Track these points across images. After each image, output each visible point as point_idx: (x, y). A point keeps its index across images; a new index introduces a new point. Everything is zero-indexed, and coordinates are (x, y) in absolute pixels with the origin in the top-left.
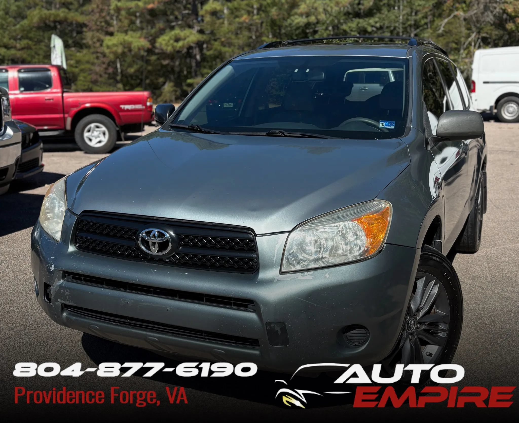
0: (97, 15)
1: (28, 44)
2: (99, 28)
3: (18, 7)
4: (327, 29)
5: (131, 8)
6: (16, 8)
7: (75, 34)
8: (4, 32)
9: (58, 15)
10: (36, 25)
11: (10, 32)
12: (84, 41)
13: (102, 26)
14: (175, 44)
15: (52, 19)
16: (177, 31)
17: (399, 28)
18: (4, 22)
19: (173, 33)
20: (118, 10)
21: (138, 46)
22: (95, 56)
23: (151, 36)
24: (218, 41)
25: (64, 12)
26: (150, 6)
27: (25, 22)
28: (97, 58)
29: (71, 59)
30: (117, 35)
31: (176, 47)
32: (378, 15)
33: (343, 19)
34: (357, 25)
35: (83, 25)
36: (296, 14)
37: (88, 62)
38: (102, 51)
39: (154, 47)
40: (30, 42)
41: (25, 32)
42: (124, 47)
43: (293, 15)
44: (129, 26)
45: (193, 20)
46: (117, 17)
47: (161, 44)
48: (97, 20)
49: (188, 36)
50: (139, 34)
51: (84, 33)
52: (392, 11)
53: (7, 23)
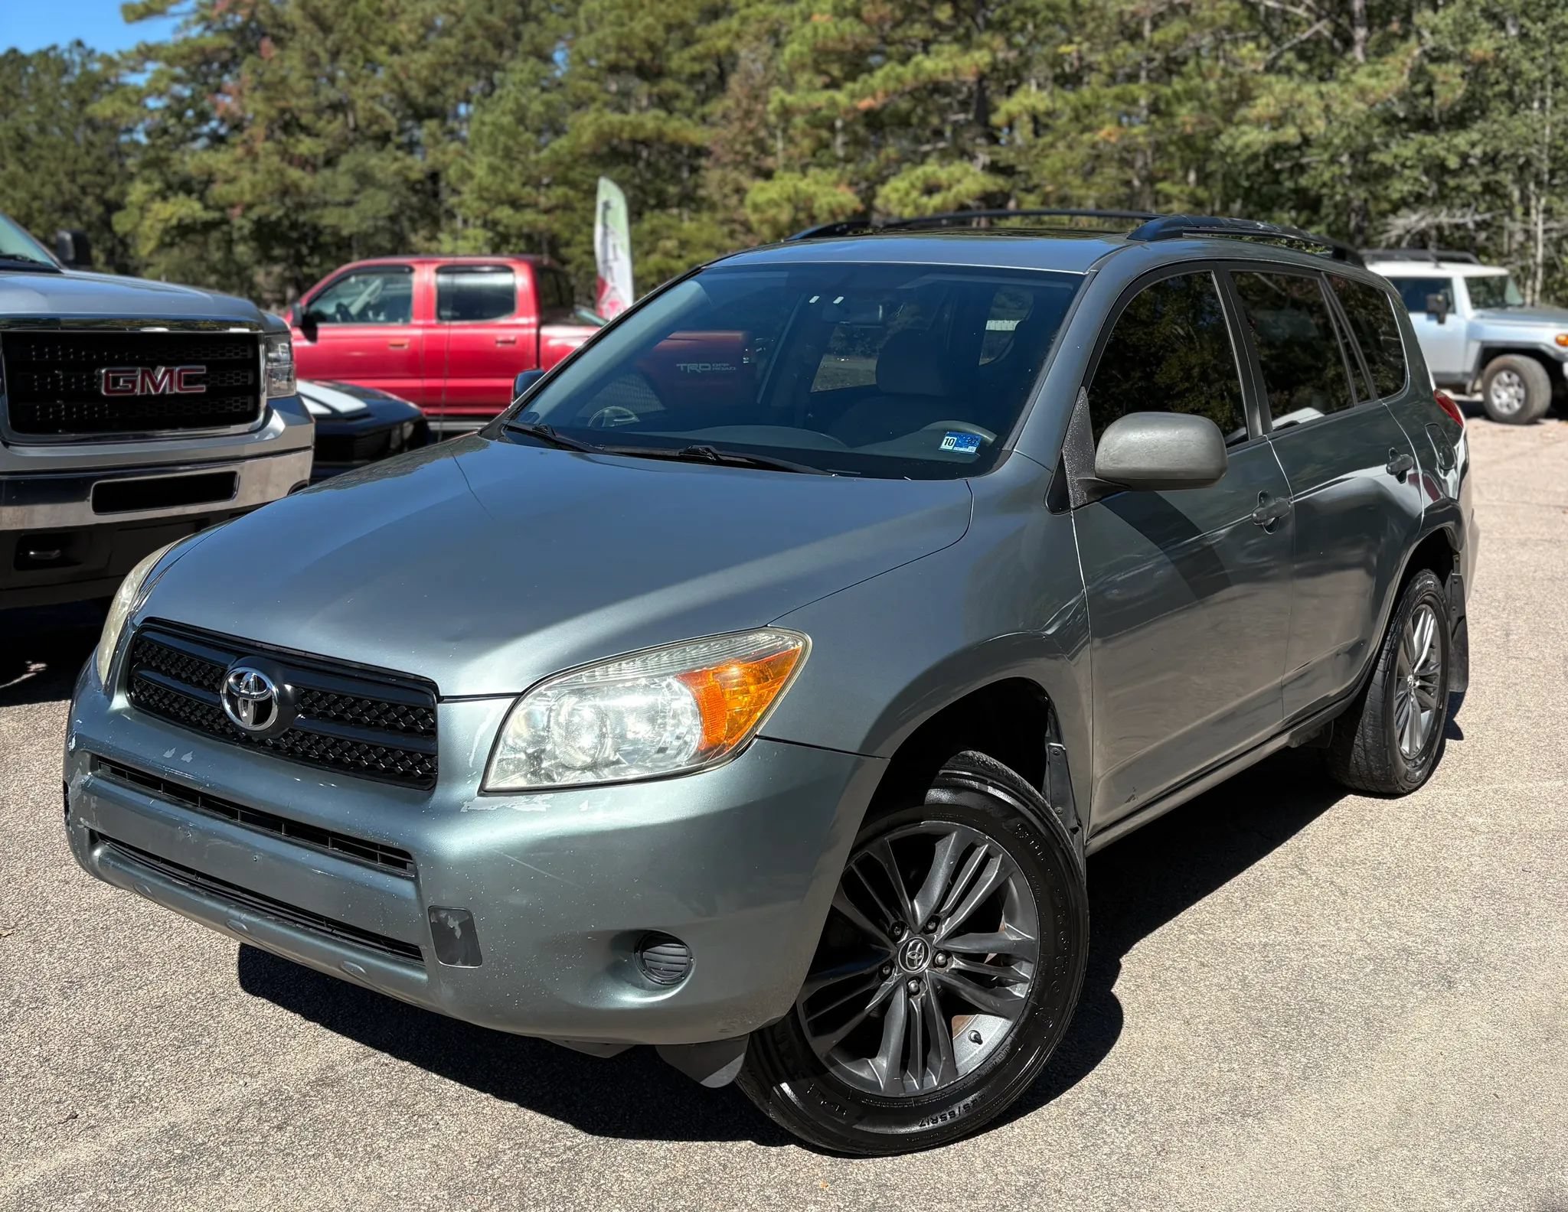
0: (737, 125)
1: (566, 196)
2: (739, 158)
3: (548, 105)
4: (1333, 160)
5: (819, 109)
6: (541, 109)
7: (685, 174)
8: (511, 167)
9: (641, 125)
10: (587, 150)
11: (525, 168)
12: (702, 192)
13: (748, 155)
14: (925, 199)
15: (625, 135)
16: (932, 169)
17: (1541, 160)
18: (511, 143)
19: (919, 171)
20: (786, 113)
21: (829, 204)
22: (726, 229)
23: (867, 179)
24: (1038, 191)
25: (657, 118)
26: (865, 103)
27: (562, 143)
28: (732, 234)
29: (669, 238)
30: (781, 178)
31: (926, 206)
32: (1480, 125)
33: (1380, 135)
34: (1419, 152)
35: (699, 151)
36: (1245, 121)
37: (708, 245)
38: (742, 218)
39: (870, 208)
40: (571, 193)
41: (561, 169)
42: (797, 209)
43: (1238, 124)
44: (814, 155)
45: (973, 139)
46: (785, 131)
47: (888, 200)
48: (735, 139)
49: (959, 181)
50: (834, 175)
51: (703, 172)
52: (1523, 112)
53: (518, 144)
